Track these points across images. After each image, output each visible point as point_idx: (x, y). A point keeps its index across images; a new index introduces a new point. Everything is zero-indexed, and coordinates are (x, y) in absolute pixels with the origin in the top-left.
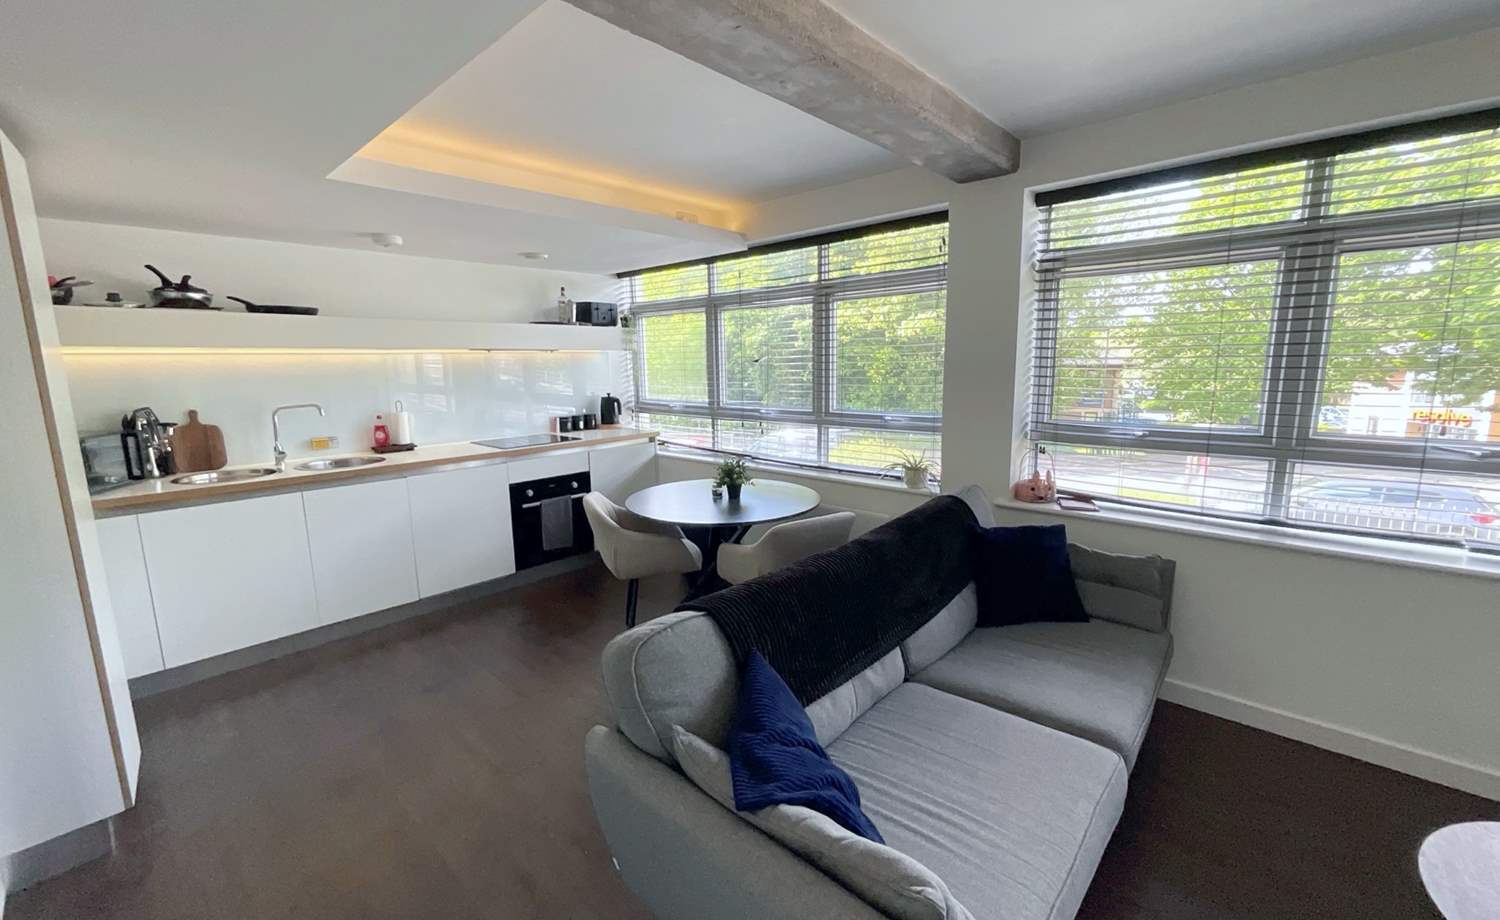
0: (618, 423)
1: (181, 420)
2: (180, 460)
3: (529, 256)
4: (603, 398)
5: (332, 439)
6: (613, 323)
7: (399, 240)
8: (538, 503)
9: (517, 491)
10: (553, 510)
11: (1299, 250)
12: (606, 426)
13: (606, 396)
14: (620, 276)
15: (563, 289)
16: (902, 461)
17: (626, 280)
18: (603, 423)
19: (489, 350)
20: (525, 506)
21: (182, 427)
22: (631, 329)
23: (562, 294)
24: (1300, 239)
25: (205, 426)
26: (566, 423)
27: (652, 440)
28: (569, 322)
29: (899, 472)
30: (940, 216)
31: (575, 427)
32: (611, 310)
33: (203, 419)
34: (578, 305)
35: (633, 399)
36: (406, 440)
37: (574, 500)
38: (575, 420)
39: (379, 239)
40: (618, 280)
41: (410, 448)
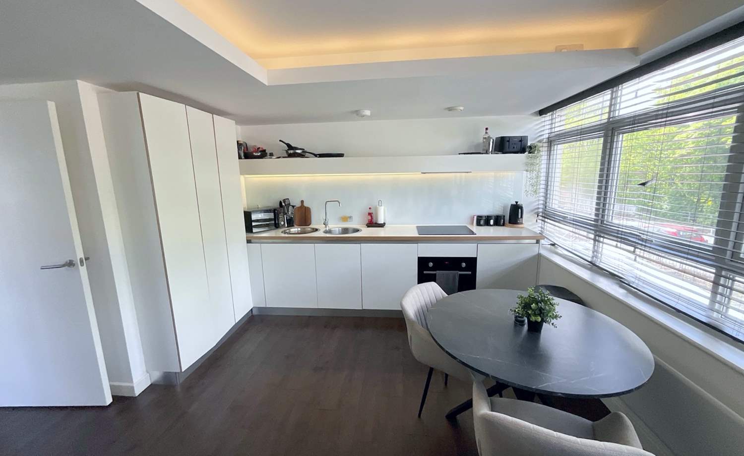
0: (522, 223)
1: (298, 204)
2: (296, 221)
3: (450, 109)
4: (512, 205)
5: (350, 217)
6: (523, 151)
7: (367, 113)
8: (434, 272)
9: (423, 261)
10: (444, 278)
12: (511, 225)
13: (515, 203)
14: (542, 112)
15: (487, 129)
18: (510, 223)
20: (425, 272)
21: (298, 207)
23: (486, 133)
25: (306, 207)
26: (481, 220)
27: (538, 242)
28: (487, 152)
31: (487, 224)
32: (521, 141)
33: (306, 204)
34: (496, 139)
35: (541, 206)
36: (381, 221)
37: (460, 275)
38: (488, 218)
39: (357, 113)
40: (539, 117)
41: (382, 226)
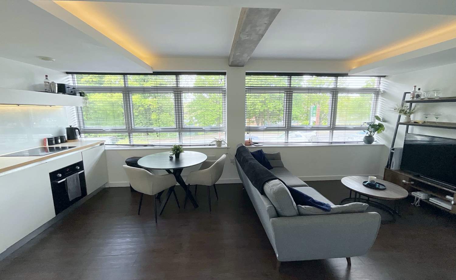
0: (77, 139)
4: (67, 128)
6: (76, 94)
8: (64, 179)
9: (53, 176)
10: (71, 181)
11: (288, 92)
13: (70, 127)
14: (67, 73)
15: (46, 76)
16: (215, 140)
17: (70, 76)
18: (69, 139)
19: (18, 105)
20: (59, 182)
22: (85, 97)
23: (47, 79)
24: (288, 90)
26: (52, 141)
27: (101, 144)
28: (54, 92)
29: (215, 143)
30: (224, 74)
31: (57, 143)
32: (74, 88)
34: (58, 84)
37: (80, 174)
38: (56, 139)
40: (66, 75)
